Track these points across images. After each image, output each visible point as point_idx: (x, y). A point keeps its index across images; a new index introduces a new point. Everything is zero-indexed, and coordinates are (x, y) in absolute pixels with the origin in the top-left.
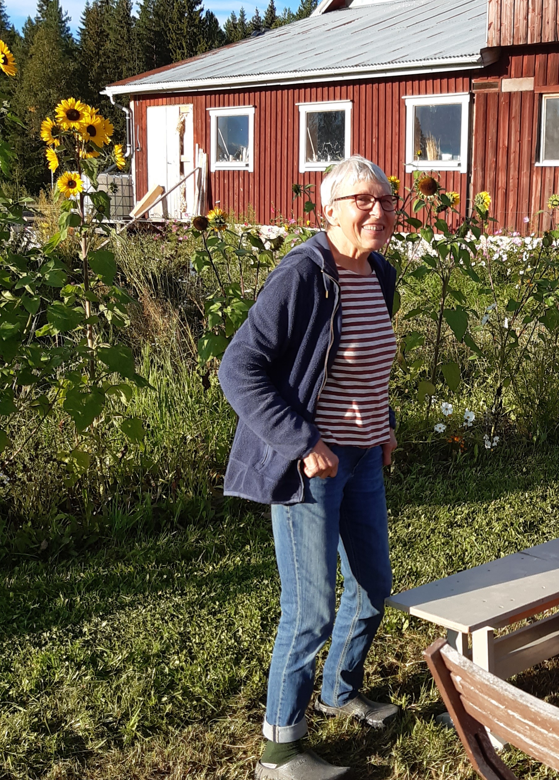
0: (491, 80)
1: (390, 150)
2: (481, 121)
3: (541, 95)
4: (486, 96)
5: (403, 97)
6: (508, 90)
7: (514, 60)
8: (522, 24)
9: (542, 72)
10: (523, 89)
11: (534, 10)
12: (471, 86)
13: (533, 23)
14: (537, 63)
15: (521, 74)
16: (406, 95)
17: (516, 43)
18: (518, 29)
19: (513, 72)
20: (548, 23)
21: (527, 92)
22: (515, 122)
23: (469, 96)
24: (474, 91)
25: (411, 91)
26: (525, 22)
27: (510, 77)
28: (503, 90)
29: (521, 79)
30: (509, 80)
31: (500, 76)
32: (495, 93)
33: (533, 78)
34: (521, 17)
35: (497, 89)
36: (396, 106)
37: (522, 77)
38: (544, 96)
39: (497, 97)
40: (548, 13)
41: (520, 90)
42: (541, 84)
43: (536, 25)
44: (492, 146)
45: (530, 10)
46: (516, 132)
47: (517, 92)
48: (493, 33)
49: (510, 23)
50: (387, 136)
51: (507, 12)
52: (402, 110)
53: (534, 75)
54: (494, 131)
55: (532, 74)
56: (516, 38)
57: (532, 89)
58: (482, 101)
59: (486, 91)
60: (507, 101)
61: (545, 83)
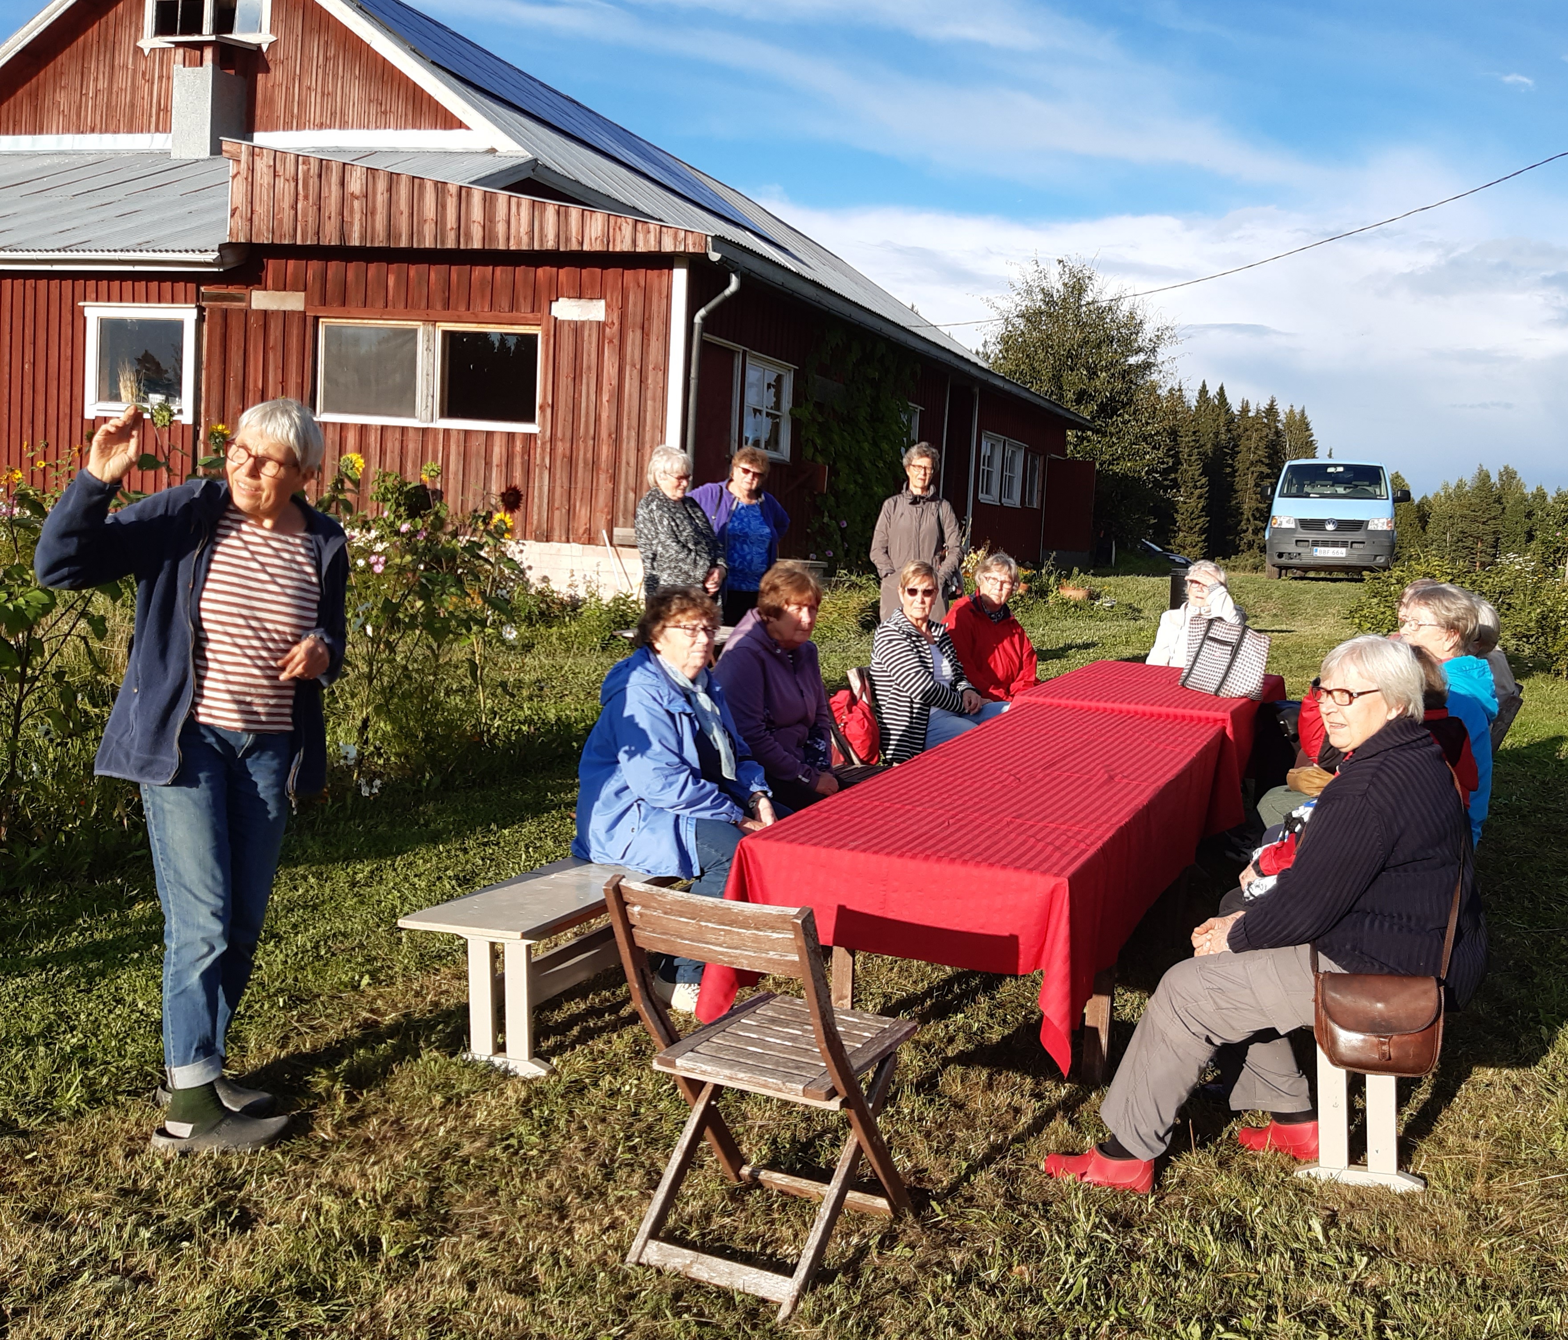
0: (232, 290)
1: (55, 383)
2: (217, 350)
3: (316, 319)
4: (225, 313)
5: (81, 304)
6: (263, 307)
7: (271, 265)
8: (287, 215)
9: (318, 286)
10: (288, 307)
11: (306, 197)
12: (198, 297)
13: (305, 215)
14: (310, 273)
15: (282, 286)
16: (85, 300)
17: (276, 241)
18: (281, 221)
19: (270, 282)
20: (330, 218)
21: (293, 312)
22: (275, 355)
23: (195, 311)
24: (204, 304)
25: (94, 296)
26: (292, 212)
27: (265, 289)
28: (254, 306)
29: (284, 293)
30: (264, 292)
31: (247, 286)
32: (242, 310)
33: (303, 294)
34: (286, 204)
35: (244, 304)
36: (67, 317)
37: (285, 289)
38: (321, 320)
39: (243, 316)
40: (330, 204)
41: (283, 308)
42: (317, 303)
43: (310, 220)
44: (236, 387)
45: (301, 197)
46: (276, 368)
47: (277, 311)
48: (239, 222)
49: (269, 212)
50: (50, 361)
51: (262, 194)
52: (79, 323)
53: (305, 290)
54: (240, 364)
55: (303, 288)
56: (277, 234)
57: (302, 308)
58: (218, 319)
59: (225, 305)
60: (261, 323)
61: (324, 302)
